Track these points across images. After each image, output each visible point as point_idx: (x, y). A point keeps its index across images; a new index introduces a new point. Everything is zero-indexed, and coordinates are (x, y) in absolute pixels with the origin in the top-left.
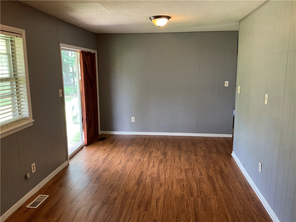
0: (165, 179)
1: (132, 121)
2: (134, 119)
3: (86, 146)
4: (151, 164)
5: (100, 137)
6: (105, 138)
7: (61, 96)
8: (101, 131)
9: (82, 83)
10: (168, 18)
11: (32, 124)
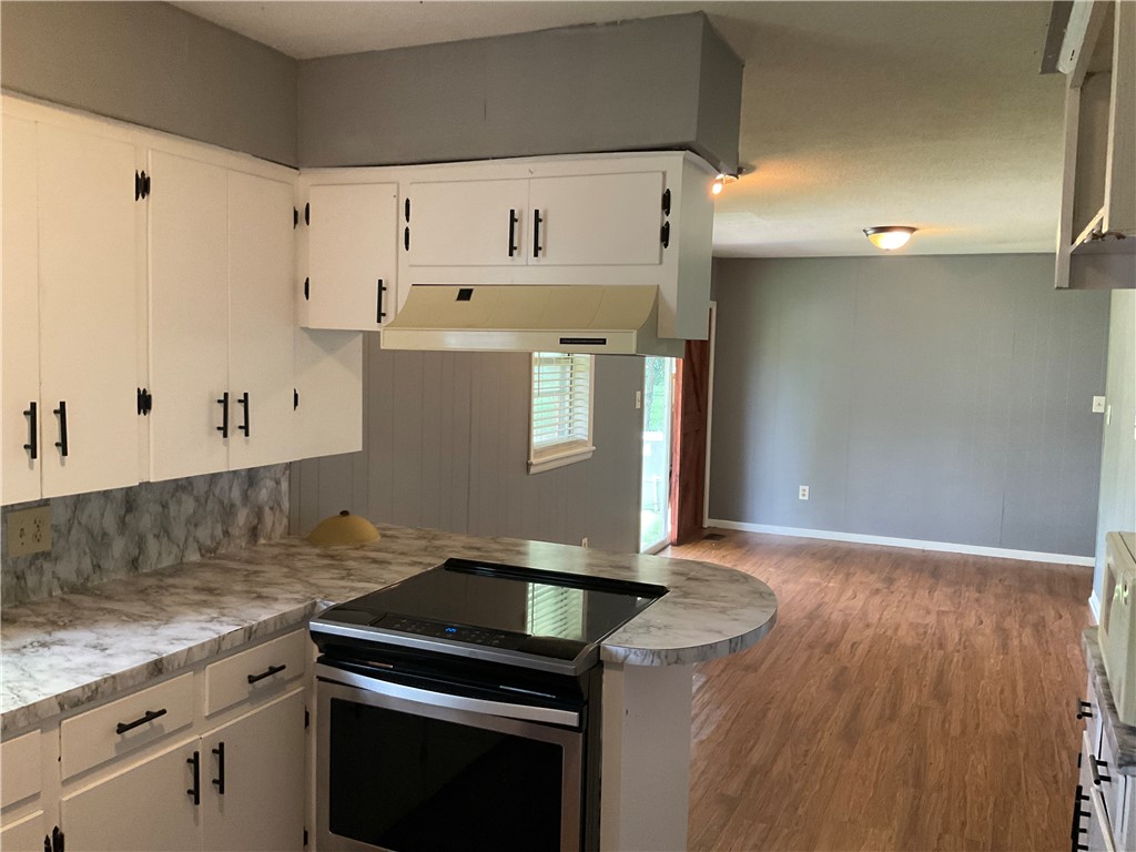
0: (880, 619)
1: (801, 497)
2: (807, 493)
3: (673, 544)
4: (849, 593)
5: (706, 533)
6: (722, 536)
7: (638, 406)
8: (709, 517)
9: (677, 384)
10: (912, 230)
11: (590, 455)
